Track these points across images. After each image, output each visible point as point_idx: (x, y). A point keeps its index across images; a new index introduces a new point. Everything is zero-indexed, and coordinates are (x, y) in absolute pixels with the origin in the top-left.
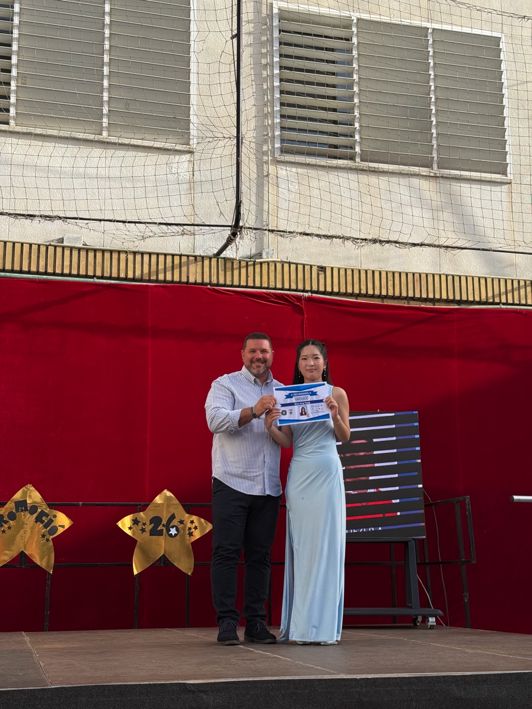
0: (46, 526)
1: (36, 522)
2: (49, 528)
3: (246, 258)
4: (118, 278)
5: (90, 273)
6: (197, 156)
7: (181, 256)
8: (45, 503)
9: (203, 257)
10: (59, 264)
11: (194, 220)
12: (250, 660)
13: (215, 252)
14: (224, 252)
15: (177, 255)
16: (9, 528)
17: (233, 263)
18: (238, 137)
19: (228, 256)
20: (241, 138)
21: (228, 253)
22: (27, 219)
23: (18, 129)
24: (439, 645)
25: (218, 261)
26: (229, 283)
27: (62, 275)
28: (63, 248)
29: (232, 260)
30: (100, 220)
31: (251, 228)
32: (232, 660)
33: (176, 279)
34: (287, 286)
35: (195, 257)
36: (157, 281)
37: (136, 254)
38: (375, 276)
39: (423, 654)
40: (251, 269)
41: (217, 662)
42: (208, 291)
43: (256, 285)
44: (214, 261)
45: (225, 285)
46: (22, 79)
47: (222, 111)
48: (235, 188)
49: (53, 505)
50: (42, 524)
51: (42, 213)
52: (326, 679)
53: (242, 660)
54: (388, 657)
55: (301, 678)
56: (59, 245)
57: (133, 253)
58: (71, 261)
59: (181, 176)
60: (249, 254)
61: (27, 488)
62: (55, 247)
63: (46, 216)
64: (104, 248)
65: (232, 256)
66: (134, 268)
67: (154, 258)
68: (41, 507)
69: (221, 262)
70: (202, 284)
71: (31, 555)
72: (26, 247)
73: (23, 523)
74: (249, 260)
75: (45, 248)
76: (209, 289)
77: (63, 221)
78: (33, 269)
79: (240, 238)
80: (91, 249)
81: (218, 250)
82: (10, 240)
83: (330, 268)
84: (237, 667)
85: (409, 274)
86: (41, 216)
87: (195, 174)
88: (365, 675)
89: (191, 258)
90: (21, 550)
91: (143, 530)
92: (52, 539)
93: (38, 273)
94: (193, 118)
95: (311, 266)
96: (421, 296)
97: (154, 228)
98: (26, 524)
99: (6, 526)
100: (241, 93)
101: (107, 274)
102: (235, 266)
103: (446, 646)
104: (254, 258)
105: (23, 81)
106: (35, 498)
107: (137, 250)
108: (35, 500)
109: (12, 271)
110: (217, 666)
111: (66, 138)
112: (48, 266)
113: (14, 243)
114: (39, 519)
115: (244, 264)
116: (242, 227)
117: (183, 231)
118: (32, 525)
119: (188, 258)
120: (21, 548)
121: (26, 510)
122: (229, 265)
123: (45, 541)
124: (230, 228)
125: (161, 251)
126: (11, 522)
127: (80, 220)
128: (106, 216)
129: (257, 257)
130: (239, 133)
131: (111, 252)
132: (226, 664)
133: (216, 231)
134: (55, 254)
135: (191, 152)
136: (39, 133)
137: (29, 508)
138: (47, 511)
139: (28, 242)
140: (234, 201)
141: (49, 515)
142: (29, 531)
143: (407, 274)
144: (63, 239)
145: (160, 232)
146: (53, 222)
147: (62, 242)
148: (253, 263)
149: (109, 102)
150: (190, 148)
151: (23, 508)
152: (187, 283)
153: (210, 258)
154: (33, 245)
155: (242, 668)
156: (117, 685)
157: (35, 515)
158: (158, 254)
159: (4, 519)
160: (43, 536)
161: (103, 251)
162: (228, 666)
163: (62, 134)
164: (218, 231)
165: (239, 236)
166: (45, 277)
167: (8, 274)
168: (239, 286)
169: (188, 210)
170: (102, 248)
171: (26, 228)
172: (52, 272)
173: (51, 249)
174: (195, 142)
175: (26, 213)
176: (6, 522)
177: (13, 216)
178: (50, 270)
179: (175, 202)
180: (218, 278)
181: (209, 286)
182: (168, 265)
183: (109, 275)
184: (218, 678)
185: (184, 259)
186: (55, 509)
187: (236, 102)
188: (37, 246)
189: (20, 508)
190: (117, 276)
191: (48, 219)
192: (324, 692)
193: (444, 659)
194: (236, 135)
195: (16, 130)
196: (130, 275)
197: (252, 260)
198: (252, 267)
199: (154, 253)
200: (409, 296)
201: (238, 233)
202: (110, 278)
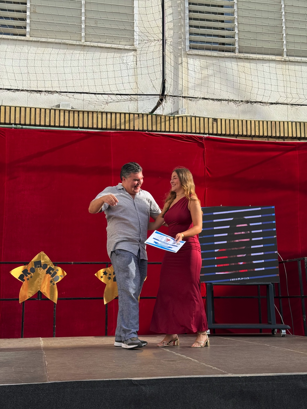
0: (52, 276)
1: (47, 273)
2: (54, 277)
3: (169, 114)
4: (93, 128)
5: (76, 125)
6: (138, 52)
7: (129, 114)
8: (52, 263)
9: (143, 114)
10: (57, 120)
11: (137, 91)
12: (173, 361)
13: (150, 111)
14: (156, 111)
15: (127, 113)
16: (31, 277)
17: (161, 117)
18: (163, 40)
19: (158, 113)
20: (165, 40)
21: (157, 112)
22: (37, 93)
23: (31, 39)
24: (289, 350)
25: (152, 117)
26: (159, 129)
27: (59, 127)
28: (60, 110)
29: (161, 116)
30: (81, 93)
31: (172, 96)
32: (162, 361)
33: (127, 128)
34: (194, 131)
35: (138, 114)
36: (116, 129)
37: (103, 113)
38: (248, 123)
39: (280, 356)
40: (172, 121)
41: (152, 362)
42: (147, 135)
43: (175, 131)
44: (150, 116)
45: (156, 131)
46: (33, 8)
47: (153, 24)
48: (162, 71)
49: (56, 263)
50: (50, 274)
51: (46, 90)
52: (220, 377)
53: (167, 361)
54: (258, 359)
55: (204, 377)
56: (57, 109)
57: (101, 113)
58: (64, 118)
59: (129, 65)
60: (170, 112)
61: (40, 254)
62: (55, 110)
63: (49, 91)
64: (84, 110)
65: (160, 114)
66: (102, 122)
67: (113, 115)
68: (49, 265)
69: (154, 117)
70: (143, 130)
71: (44, 293)
72: (38, 111)
73: (39, 274)
74: (171, 115)
75: (49, 111)
76: (147, 133)
77: (59, 94)
78: (42, 123)
79: (165, 102)
80: (76, 111)
81: (152, 110)
82: (28, 106)
83: (220, 119)
84: (165, 367)
85: (268, 122)
86: (46, 91)
87: (137, 64)
88: (245, 374)
89: (135, 115)
90: (39, 290)
91: (109, 278)
92: (57, 283)
93: (45, 126)
94: (136, 29)
95: (208, 119)
96: (276, 135)
97: (113, 97)
98: (41, 275)
99: (29, 276)
100: (165, 12)
101: (86, 126)
102: (162, 120)
103: (294, 351)
104: (174, 114)
105: (34, 10)
106: (46, 259)
107: (103, 111)
108: (46, 260)
109: (30, 125)
110: (152, 366)
111: (60, 44)
112: (51, 121)
113: (31, 108)
114: (48, 272)
115: (167, 118)
116: (166, 95)
117: (131, 98)
118: (44, 276)
119: (134, 115)
120: (39, 289)
121: (41, 266)
122: (159, 119)
123: (52, 285)
124: (159, 96)
125: (118, 111)
126: (32, 274)
127: (70, 94)
128: (85, 90)
129: (175, 114)
130: (164, 37)
131: (88, 112)
132: (158, 365)
133: (150, 98)
134: (55, 114)
135: (135, 50)
136: (44, 41)
137: (42, 266)
138: (53, 267)
139: (39, 107)
140: (161, 79)
141: (54, 270)
142: (43, 279)
143: (267, 122)
144: (59, 105)
145: (117, 99)
146: (53, 94)
147: (59, 107)
148: (173, 117)
149: (85, 20)
150: (134, 48)
151: (39, 265)
152: (134, 130)
153: (147, 115)
154: (42, 109)
155: (167, 368)
156: (89, 381)
157: (46, 270)
158: (116, 113)
159: (28, 272)
160: (51, 282)
161: (83, 112)
162: (159, 365)
163: (57, 41)
164: (152, 98)
165: (164, 101)
166: (49, 128)
167: (28, 127)
168: (165, 132)
169: (133, 85)
170: (83, 110)
171: (37, 99)
172: (54, 125)
173: (52, 111)
174: (137, 43)
175: (36, 90)
176: (29, 274)
177: (29, 92)
178: (52, 124)
179: (126, 80)
180: (152, 127)
181: (147, 132)
182: (122, 119)
183: (87, 126)
184: (152, 376)
185: (132, 116)
186: (58, 266)
187: (162, 17)
188: (44, 109)
189: (37, 265)
190: (92, 127)
191: (50, 93)
192: (218, 385)
193: (293, 360)
194: (162, 39)
195: (30, 39)
196: (100, 126)
197: (172, 115)
198: (173, 120)
199: (114, 113)
200: (269, 135)
201: (164, 99)
202: (88, 128)
